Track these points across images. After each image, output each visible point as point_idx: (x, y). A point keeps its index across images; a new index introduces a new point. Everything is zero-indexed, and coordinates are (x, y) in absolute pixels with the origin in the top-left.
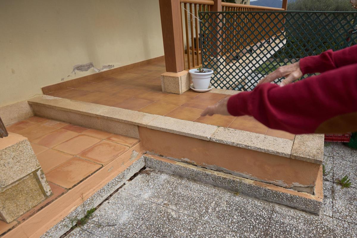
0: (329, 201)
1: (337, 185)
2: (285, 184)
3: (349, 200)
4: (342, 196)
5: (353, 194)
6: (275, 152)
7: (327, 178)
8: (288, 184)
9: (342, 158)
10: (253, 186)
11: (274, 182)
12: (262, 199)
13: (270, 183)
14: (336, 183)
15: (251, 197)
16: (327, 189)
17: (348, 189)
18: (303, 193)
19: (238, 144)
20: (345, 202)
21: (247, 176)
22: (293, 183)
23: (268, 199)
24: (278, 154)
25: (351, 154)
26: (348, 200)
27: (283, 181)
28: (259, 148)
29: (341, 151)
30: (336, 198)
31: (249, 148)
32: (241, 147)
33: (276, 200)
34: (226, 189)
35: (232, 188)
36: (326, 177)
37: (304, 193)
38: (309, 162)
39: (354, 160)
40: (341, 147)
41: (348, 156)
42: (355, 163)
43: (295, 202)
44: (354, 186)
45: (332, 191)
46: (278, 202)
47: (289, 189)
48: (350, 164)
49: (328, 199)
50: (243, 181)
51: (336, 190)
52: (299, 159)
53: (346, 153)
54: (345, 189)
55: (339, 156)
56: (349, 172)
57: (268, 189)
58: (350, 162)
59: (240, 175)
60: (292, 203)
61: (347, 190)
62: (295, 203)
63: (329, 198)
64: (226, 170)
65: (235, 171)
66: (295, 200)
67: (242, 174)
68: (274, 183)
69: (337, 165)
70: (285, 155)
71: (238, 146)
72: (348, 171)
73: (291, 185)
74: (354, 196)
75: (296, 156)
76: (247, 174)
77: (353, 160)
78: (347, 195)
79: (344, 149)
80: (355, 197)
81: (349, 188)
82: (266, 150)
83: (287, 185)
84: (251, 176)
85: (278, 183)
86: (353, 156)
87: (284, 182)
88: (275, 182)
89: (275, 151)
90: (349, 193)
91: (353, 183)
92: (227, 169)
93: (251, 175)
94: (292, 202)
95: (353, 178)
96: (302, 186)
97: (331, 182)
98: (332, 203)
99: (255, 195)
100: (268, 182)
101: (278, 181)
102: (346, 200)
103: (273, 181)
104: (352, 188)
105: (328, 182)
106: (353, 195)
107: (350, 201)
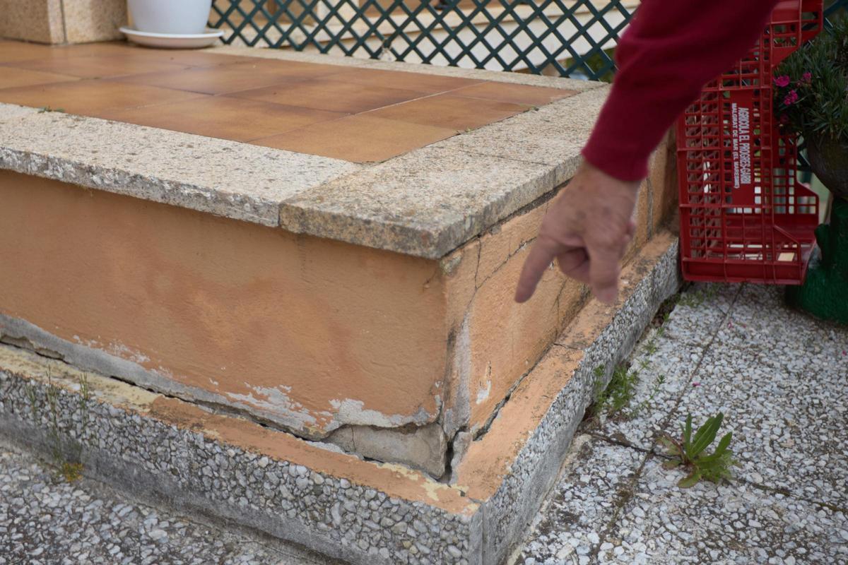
0: (574, 543)
1: (665, 467)
2: (297, 409)
3: (702, 545)
4: (666, 520)
5: (735, 516)
6: (208, 195)
7: (625, 432)
8: (311, 414)
9: (754, 354)
10: (138, 420)
11: (250, 398)
12: (187, 506)
13: (237, 411)
14: (663, 457)
15: (137, 493)
16: (600, 482)
17: (721, 489)
18: (387, 466)
19: (47, 162)
20: (672, 552)
21: (129, 367)
22: (335, 404)
23: (214, 503)
24: (221, 210)
25: (809, 344)
26: (696, 544)
27: (288, 389)
28: (135, 176)
29: (759, 328)
30: (623, 531)
31: (95, 178)
32: (60, 175)
33: (249, 508)
34: (27, 445)
35: (53, 436)
36: (623, 426)
37: (393, 467)
38: (373, 250)
39: (812, 366)
40: (771, 312)
41: (786, 350)
42: (814, 378)
43: (337, 519)
44: (759, 479)
45: (623, 494)
46: (259, 524)
47: (321, 445)
48: (784, 383)
49: (578, 534)
50: (98, 395)
51: (649, 492)
52: (324, 234)
53: (783, 338)
54: (698, 491)
55: (743, 346)
56: (761, 412)
57: (207, 440)
58: (789, 372)
59: (99, 362)
60: (323, 525)
61: (711, 494)
62: (338, 528)
63: (585, 526)
64: (38, 337)
65: (76, 337)
66: (337, 505)
67: (103, 354)
68: (248, 404)
69: (714, 380)
70: (255, 209)
71: (48, 173)
72: (759, 407)
73: (328, 419)
74: (739, 525)
75: (303, 213)
76: (127, 356)
77: (805, 367)
78: (701, 521)
79: (779, 322)
80: (742, 535)
81: (726, 483)
82: (167, 186)
83: (312, 420)
84: (147, 366)
85: (265, 405)
86: (817, 349)
87: (294, 396)
88: (254, 401)
89: (207, 190)
90: (712, 512)
91: (761, 466)
92: (47, 333)
93: (142, 358)
94: (324, 520)
95: (772, 442)
96: (380, 420)
97: (637, 449)
98: (589, 555)
99: (155, 478)
100: (222, 400)
101: (265, 391)
102: (678, 545)
103: (245, 391)
104: (743, 489)
105: (621, 449)
106: (731, 524)
107: (703, 551)
